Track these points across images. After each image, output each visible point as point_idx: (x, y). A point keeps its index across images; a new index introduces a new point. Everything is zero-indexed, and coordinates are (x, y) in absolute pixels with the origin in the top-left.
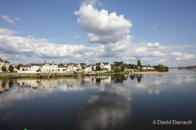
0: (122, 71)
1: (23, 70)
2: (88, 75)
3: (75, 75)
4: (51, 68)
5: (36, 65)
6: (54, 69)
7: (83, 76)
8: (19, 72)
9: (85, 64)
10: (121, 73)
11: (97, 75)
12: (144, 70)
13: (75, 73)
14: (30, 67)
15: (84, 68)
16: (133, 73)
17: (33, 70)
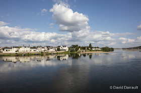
0: (76, 51)
1: (7, 51)
2: (51, 54)
3: (42, 54)
4: (26, 49)
5: (15, 47)
6: (28, 50)
7: (48, 54)
8: (4, 52)
9: (50, 47)
10: (76, 52)
11: (57, 54)
12: (93, 51)
13: (42, 53)
14: (11, 49)
15: (49, 49)
16: (84, 52)
17: (13, 51)
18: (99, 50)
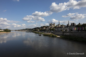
18: (2, 32)
